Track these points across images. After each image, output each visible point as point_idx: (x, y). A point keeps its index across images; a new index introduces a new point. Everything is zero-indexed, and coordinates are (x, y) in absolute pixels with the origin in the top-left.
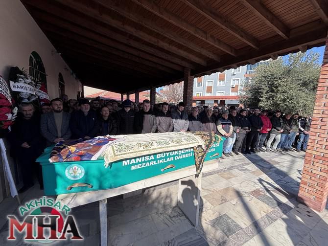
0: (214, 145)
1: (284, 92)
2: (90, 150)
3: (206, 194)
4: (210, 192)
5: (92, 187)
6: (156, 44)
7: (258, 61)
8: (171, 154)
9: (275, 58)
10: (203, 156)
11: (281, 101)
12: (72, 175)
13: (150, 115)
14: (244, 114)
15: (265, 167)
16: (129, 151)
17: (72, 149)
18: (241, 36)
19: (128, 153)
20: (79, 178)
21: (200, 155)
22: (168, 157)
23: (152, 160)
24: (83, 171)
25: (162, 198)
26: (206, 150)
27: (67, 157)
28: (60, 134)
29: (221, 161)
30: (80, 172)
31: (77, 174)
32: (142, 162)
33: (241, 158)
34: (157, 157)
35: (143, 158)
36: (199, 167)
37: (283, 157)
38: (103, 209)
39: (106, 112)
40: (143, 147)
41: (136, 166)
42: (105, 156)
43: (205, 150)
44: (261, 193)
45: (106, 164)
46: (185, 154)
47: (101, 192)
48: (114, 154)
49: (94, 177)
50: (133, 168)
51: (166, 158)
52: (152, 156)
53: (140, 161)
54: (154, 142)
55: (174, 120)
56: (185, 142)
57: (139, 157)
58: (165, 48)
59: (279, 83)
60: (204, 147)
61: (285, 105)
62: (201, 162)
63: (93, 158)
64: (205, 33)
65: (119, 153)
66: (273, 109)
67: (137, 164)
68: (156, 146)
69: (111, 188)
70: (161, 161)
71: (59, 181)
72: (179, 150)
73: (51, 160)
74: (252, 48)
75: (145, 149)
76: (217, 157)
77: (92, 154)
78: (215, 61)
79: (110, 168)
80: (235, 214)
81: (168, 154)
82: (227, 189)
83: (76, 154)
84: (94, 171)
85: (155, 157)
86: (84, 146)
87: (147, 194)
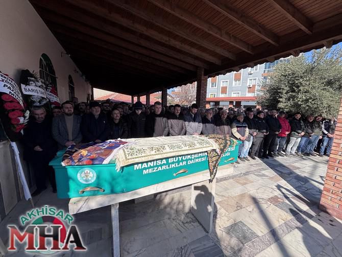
0: (229, 149)
1: (306, 92)
2: (101, 154)
3: (221, 200)
4: (225, 198)
5: (104, 191)
6: (167, 43)
7: (278, 58)
8: (184, 159)
9: (296, 54)
10: (217, 161)
11: (302, 101)
12: (84, 179)
13: (162, 118)
14: (262, 116)
15: (284, 172)
16: (140, 155)
17: (84, 152)
18: (259, 32)
19: (140, 157)
20: (91, 182)
21: (214, 159)
22: (180, 161)
23: (164, 164)
24: (95, 175)
25: (175, 203)
26: (221, 153)
27: (79, 160)
28: (71, 137)
29: (236, 166)
30: (92, 176)
31: (89, 177)
32: (154, 167)
33: (257, 163)
34: (170, 162)
35: (155, 162)
36: (213, 171)
37: (305, 162)
38: (115, 213)
39: (117, 114)
40: (155, 151)
41: (148, 170)
42: (117, 160)
43: (219, 154)
44: (279, 200)
45: (118, 168)
46: (198, 158)
47: (113, 196)
48: (126, 158)
49: (106, 181)
50: (145, 172)
51: (178, 162)
52: (164, 160)
53: (152, 165)
54: (166, 146)
55: (187, 123)
56: (198, 146)
57: (151, 161)
58: (178, 47)
59: (300, 83)
60: (218, 150)
61: (308, 106)
62: (215, 166)
63: (105, 162)
64: (220, 29)
65: (130, 157)
66: (293, 110)
67: (149, 168)
68: (168, 150)
69: (123, 192)
70: (173, 165)
71: (72, 185)
72: (192, 154)
73: (63, 164)
74: (271, 44)
75: (157, 153)
76: (232, 162)
77: (104, 157)
78: (230, 59)
79: (122, 172)
80: (251, 222)
81: (180, 158)
82: (242, 196)
83: (88, 157)
84: (106, 175)
85: (167, 162)
86: (95, 150)
87: (159, 199)
